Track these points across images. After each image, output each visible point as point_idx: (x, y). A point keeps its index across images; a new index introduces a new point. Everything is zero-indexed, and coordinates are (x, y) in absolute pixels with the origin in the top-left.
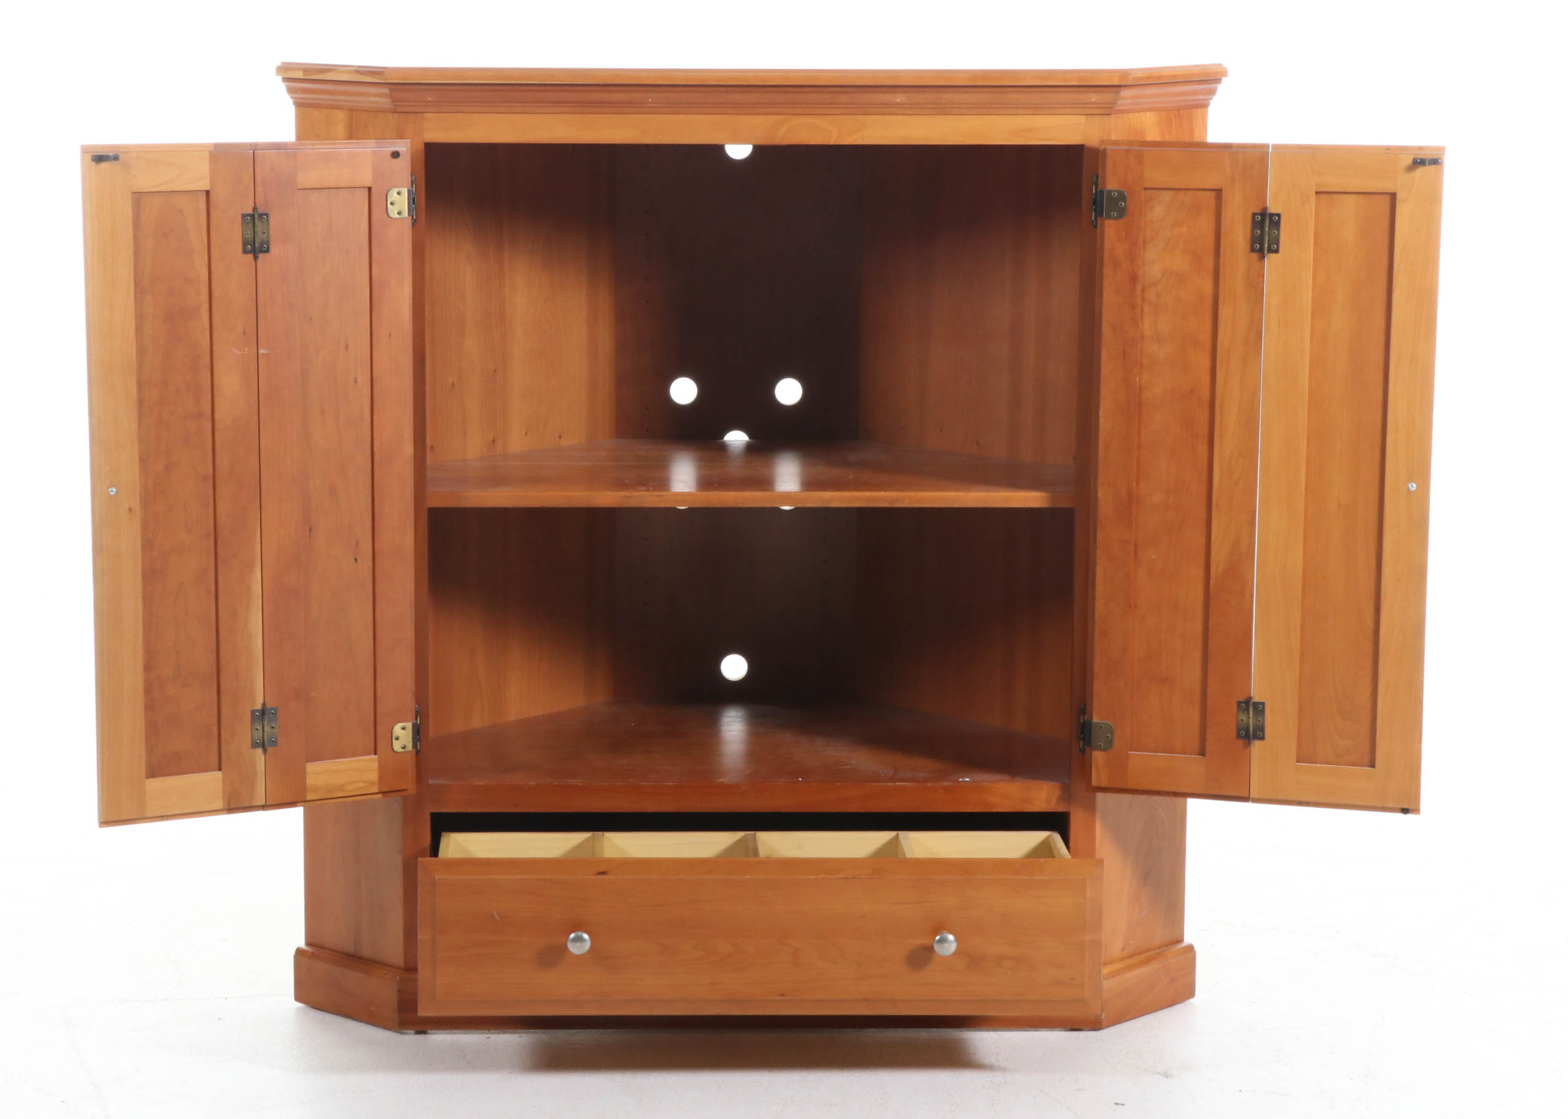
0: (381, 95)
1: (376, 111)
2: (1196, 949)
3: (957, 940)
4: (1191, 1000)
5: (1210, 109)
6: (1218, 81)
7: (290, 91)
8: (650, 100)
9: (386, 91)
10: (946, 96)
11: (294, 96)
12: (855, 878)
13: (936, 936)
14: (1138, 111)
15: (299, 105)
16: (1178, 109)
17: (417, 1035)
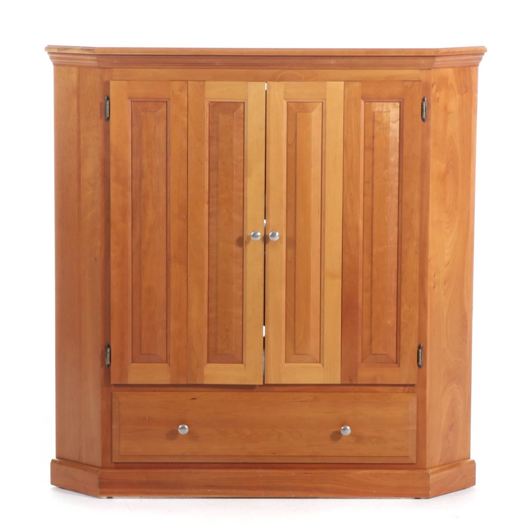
0: (93, 60)
1: (90, 67)
2: (476, 462)
3: (351, 428)
4: (474, 487)
5: (479, 67)
6: (483, 54)
7: (51, 58)
8: (217, 62)
9: (95, 58)
10: (354, 60)
11: (53, 60)
12: (306, 401)
13: (342, 427)
14: (445, 68)
15: (55, 65)
16: (464, 67)
17: (108, 499)
